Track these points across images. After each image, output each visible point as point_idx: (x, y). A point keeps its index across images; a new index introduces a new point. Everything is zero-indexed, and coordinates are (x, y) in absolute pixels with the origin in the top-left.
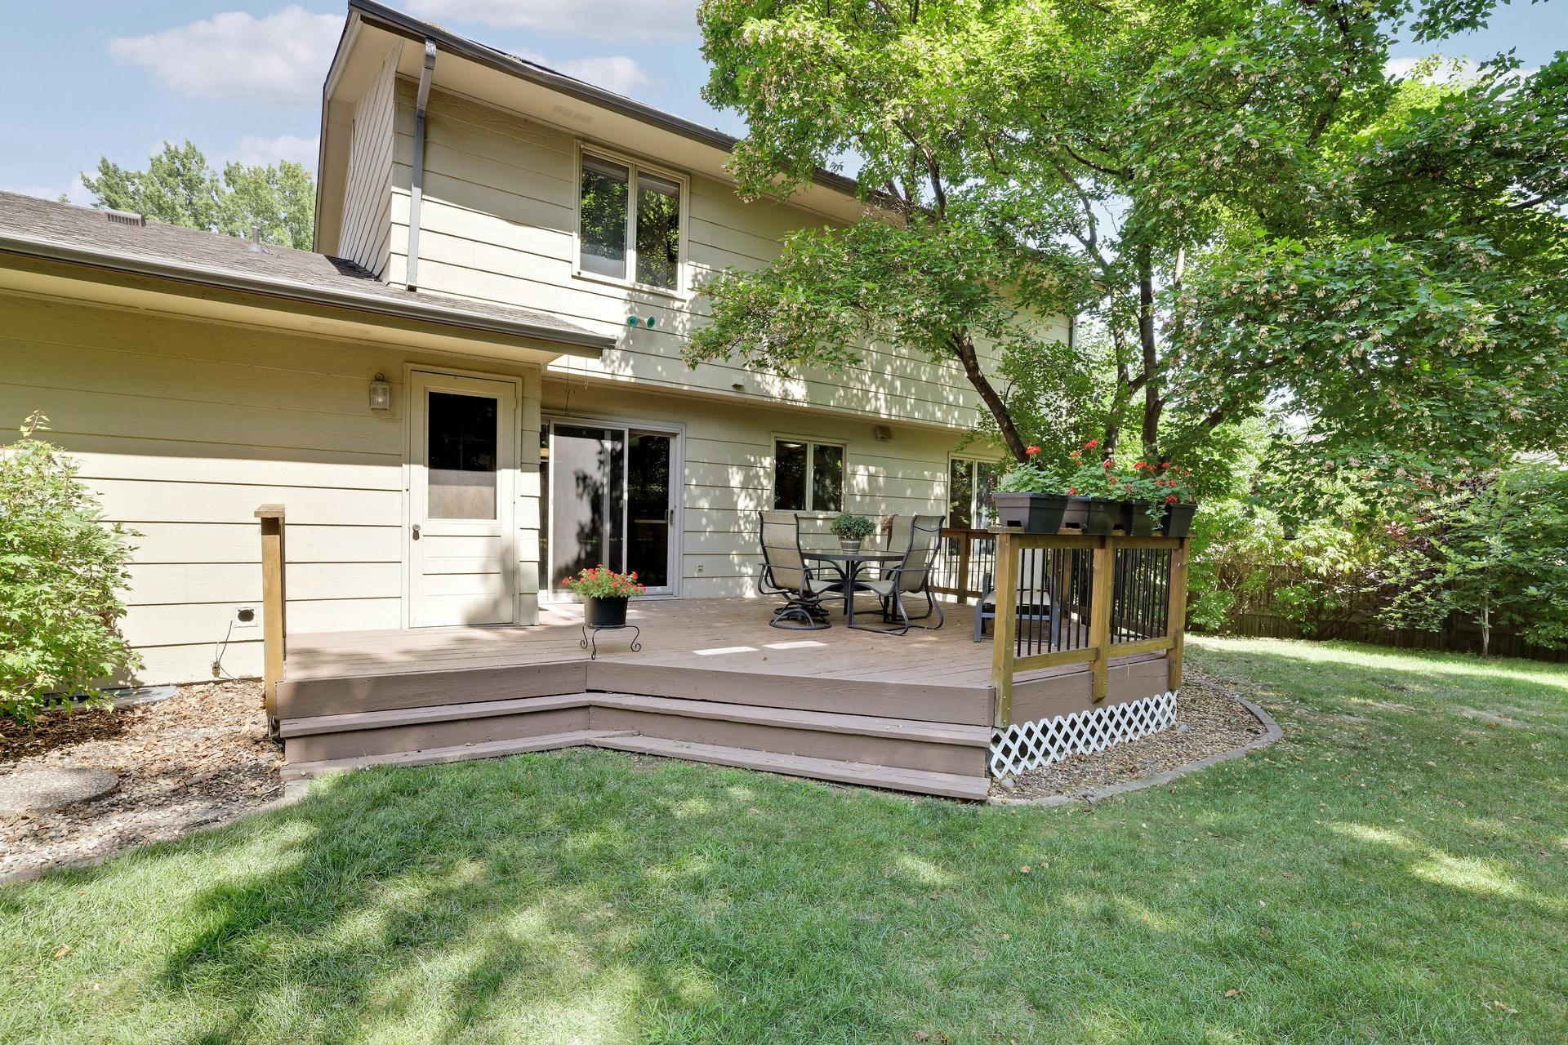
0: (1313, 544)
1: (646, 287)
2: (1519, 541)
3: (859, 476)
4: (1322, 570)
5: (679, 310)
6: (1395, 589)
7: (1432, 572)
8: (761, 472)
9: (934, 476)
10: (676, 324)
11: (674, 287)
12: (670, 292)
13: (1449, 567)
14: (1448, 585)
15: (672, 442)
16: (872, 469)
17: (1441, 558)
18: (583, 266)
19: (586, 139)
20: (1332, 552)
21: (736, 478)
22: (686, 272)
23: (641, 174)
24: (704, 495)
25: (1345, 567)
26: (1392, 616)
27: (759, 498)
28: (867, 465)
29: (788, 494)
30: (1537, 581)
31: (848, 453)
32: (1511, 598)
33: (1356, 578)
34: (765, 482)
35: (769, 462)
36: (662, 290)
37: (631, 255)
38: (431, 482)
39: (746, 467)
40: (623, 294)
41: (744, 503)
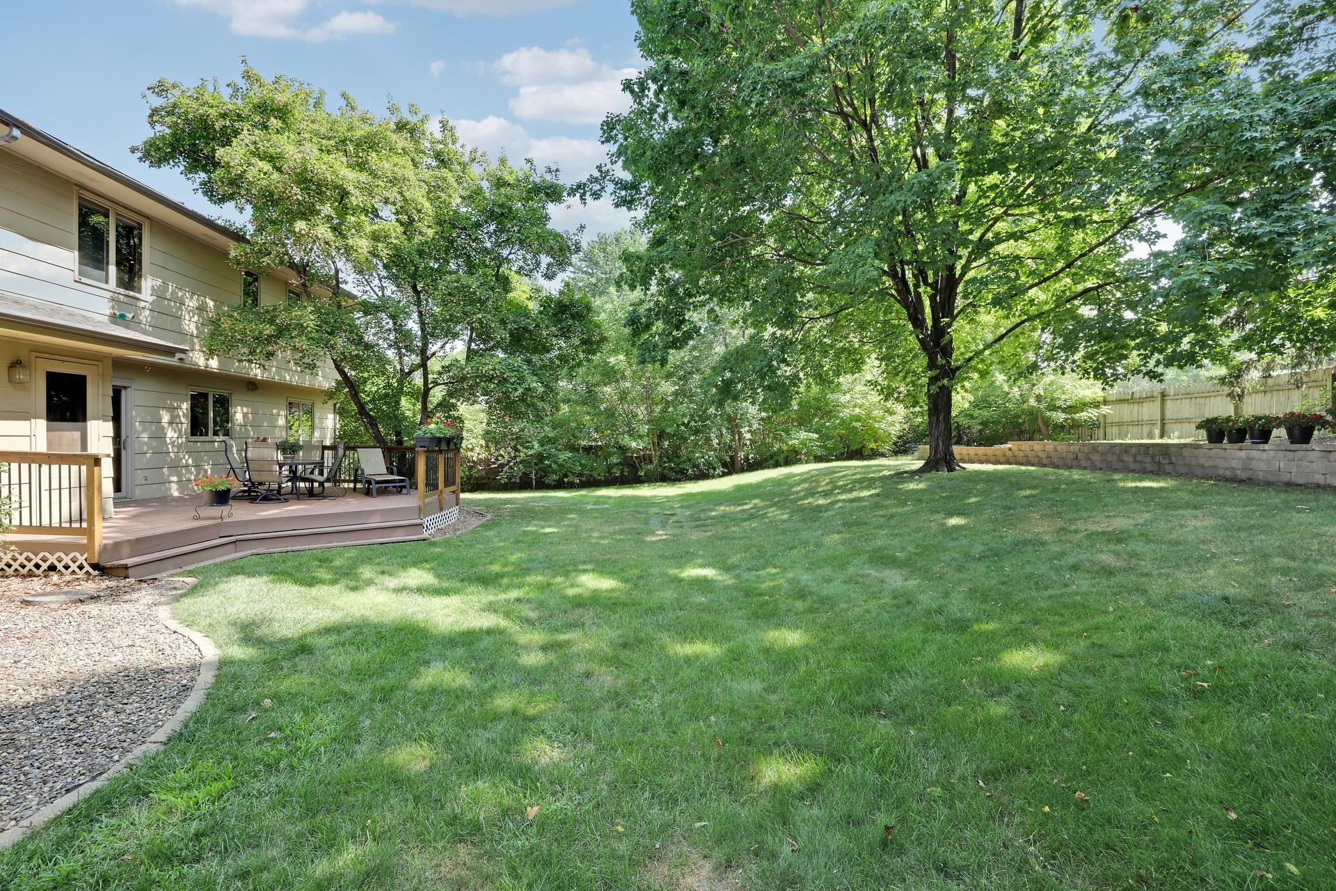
0: (470, 446)
1: (122, 291)
2: (542, 444)
3: (238, 414)
4: (475, 459)
5: (143, 308)
6: (502, 466)
7: (515, 457)
8: (181, 414)
9: (279, 412)
10: (141, 318)
11: (139, 291)
12: (137, 295)
13: (522, 454)
14: (521, 462)
15: (123, 392)
16: (245, 410)
17: (519, 451)
18: (80, 274)
19: (82, 187)
20: (477, 450)
21: (166, 418)
22: (148, 284)
23: (117, 214)
24: (144, 430)
25: (483, 456)
26: (502, 477)
27: (180, 431)
28: (242, 407)
29: (197, 426)
30: (547, 458)
31: (234, 399)
32: (540, 466)
33: (487, 462)
34: (183, 420)
35: (186, 406)
36: (131, 293)
37: (112, 269)
38: (49, 430)
39: (172, 409)
40: (109, 295)
41: (170, 434)
